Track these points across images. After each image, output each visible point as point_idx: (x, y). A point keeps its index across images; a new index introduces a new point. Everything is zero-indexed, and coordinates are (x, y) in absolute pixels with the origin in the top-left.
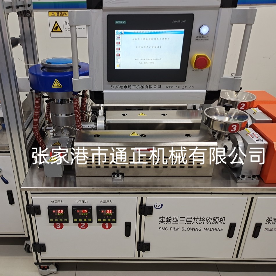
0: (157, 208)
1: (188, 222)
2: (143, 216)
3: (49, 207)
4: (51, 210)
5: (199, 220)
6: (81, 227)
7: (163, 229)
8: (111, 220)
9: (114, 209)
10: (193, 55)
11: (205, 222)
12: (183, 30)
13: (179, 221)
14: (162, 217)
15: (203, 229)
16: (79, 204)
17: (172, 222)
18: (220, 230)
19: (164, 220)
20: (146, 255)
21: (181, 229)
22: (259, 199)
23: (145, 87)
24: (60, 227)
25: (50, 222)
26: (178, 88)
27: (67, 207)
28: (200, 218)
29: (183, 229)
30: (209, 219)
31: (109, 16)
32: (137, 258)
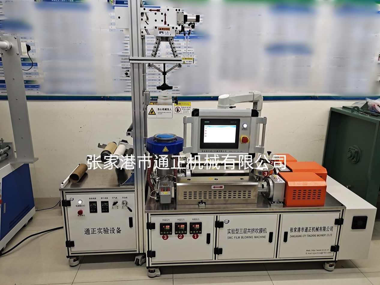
0: (226, 223)
1: (245, 232)
2: (218, 228)
3: (161, 224)
4: (162, 225)
5: (251, 230)
6: (180, 238)
7: (230, 238)
8: (199, 232)
9: (200, 224)
10: (241, 137)
11: (255, 232)
12: (236, 126)
13: (239, 232)
14: (229, 229)
15: (254, 237)
16: (179, 222)
17: (235, 233)
18: (264, 237)
19: (231, 231)
20: (220, 258)
21: (241, 237)
22: (284, 215)
23: (218, 151)
24: (166, 238)
25: (161, 234)
26: (235, 152)
27: (172, 224)
28: (252, 229)
29: (242, 237)
30: (257, 229)
31: (202, 119)
32: (214, 260)
